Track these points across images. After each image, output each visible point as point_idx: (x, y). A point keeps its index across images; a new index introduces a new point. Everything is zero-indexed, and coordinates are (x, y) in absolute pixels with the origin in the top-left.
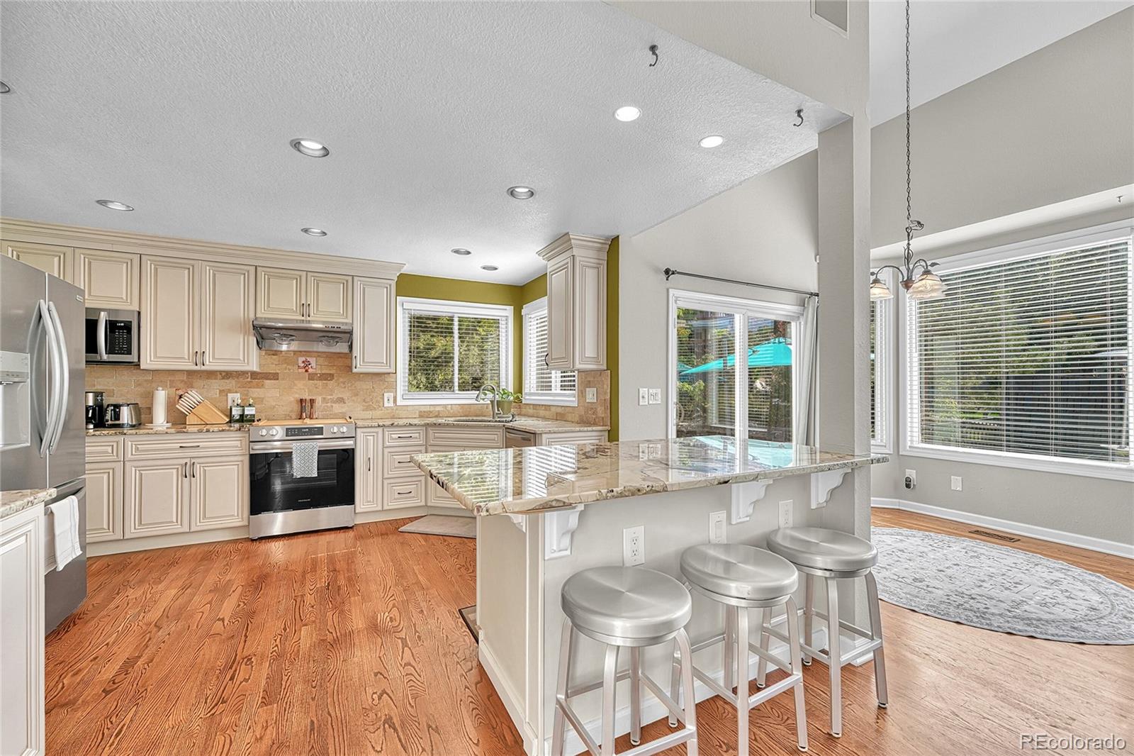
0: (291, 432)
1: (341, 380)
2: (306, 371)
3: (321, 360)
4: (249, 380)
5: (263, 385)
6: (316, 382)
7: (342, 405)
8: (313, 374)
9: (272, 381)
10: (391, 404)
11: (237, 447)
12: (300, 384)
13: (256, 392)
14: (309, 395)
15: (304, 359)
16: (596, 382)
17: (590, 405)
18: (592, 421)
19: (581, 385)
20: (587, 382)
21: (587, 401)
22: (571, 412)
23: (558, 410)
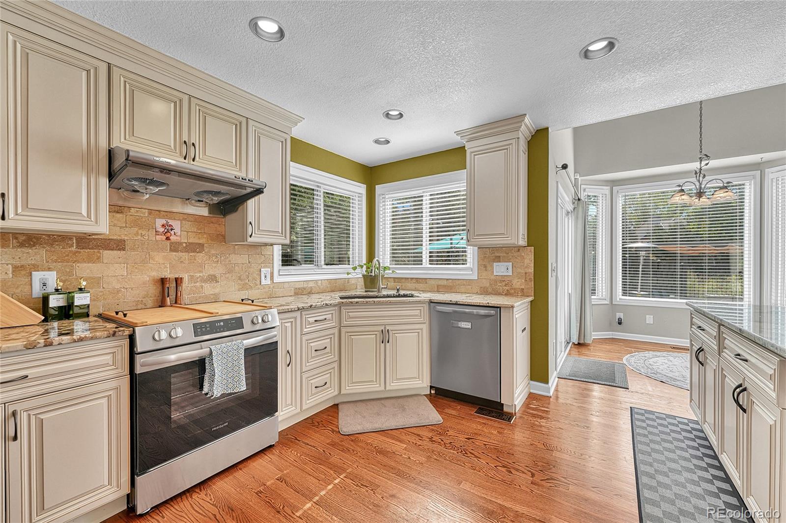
0: (201, 328)
1: (213, 252)
2: (168, 239)
3: (187, 225)
4: (74, 249)
5: (99, 258)
6: (180, 254)
7: (214, 284)
8: (176, 243)
9: (115, 252)
10: (268, 282)
11: (107, 365)
12: (159, 257)
13: (85, 270)
14: (170, 274)
15: (164, 221)
16: (511, 257)
17: (500, 278)
18: (503, 292)
19: (483, 260)
20: (494, 258)
21: (495, 274)
22: (464, 285)
23: (441, 283)
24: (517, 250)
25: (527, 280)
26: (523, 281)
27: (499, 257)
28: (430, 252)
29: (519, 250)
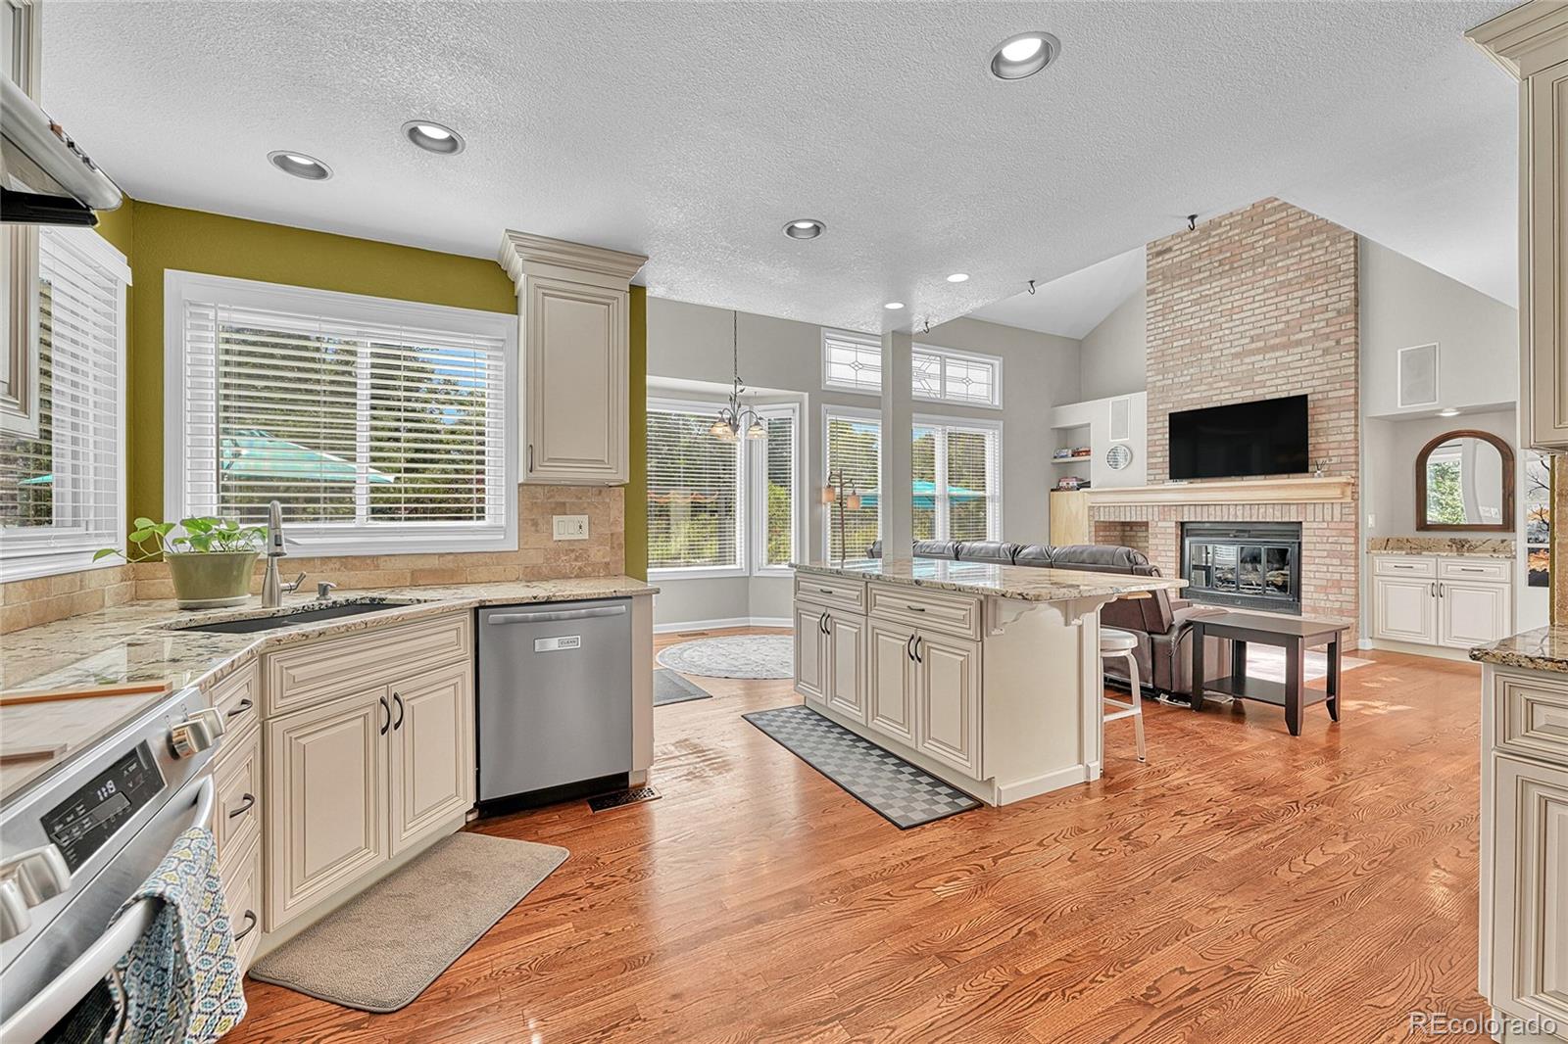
16: (585, 505)
17: (566, 546)
18: (572, 573)
19: (531, 510)
20: (553, 506)
21: (555, 539)
22: (486, 564)
23: (420, 564)
24: (598, 492)
25: (615, 545)
26: (608, 548)
27: (564, 504)
28: (374, 490)
29: (600, 492)
